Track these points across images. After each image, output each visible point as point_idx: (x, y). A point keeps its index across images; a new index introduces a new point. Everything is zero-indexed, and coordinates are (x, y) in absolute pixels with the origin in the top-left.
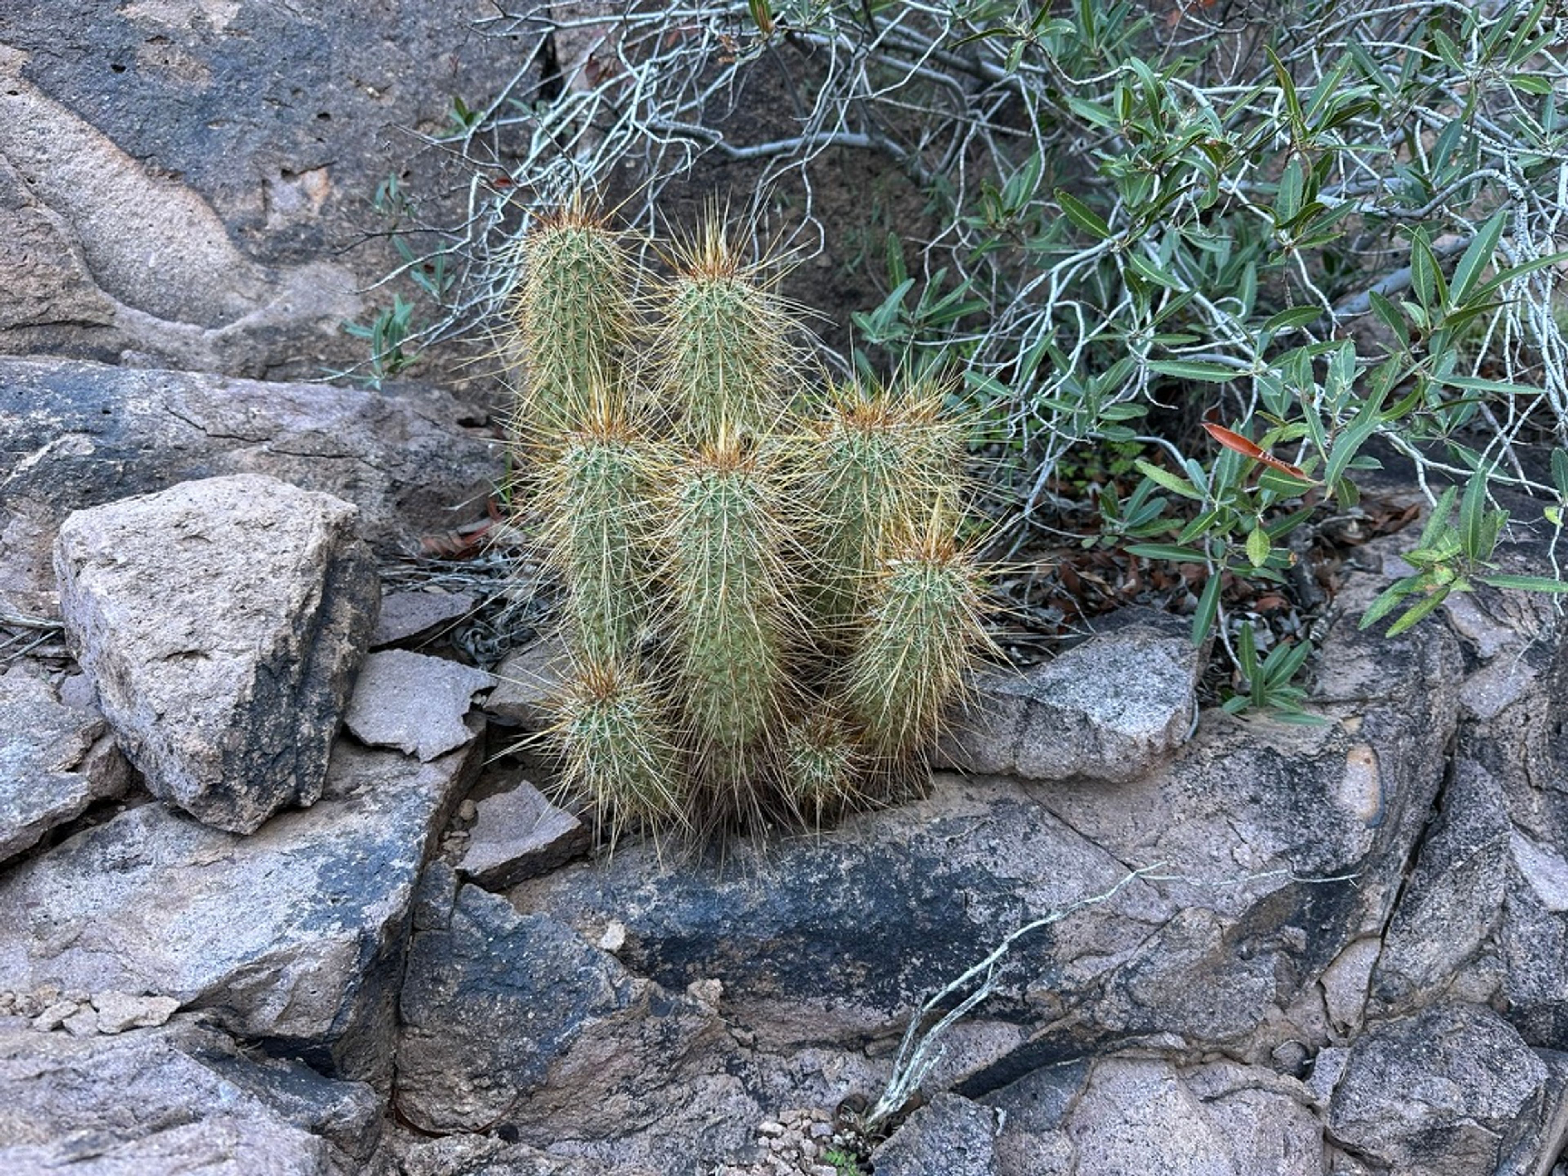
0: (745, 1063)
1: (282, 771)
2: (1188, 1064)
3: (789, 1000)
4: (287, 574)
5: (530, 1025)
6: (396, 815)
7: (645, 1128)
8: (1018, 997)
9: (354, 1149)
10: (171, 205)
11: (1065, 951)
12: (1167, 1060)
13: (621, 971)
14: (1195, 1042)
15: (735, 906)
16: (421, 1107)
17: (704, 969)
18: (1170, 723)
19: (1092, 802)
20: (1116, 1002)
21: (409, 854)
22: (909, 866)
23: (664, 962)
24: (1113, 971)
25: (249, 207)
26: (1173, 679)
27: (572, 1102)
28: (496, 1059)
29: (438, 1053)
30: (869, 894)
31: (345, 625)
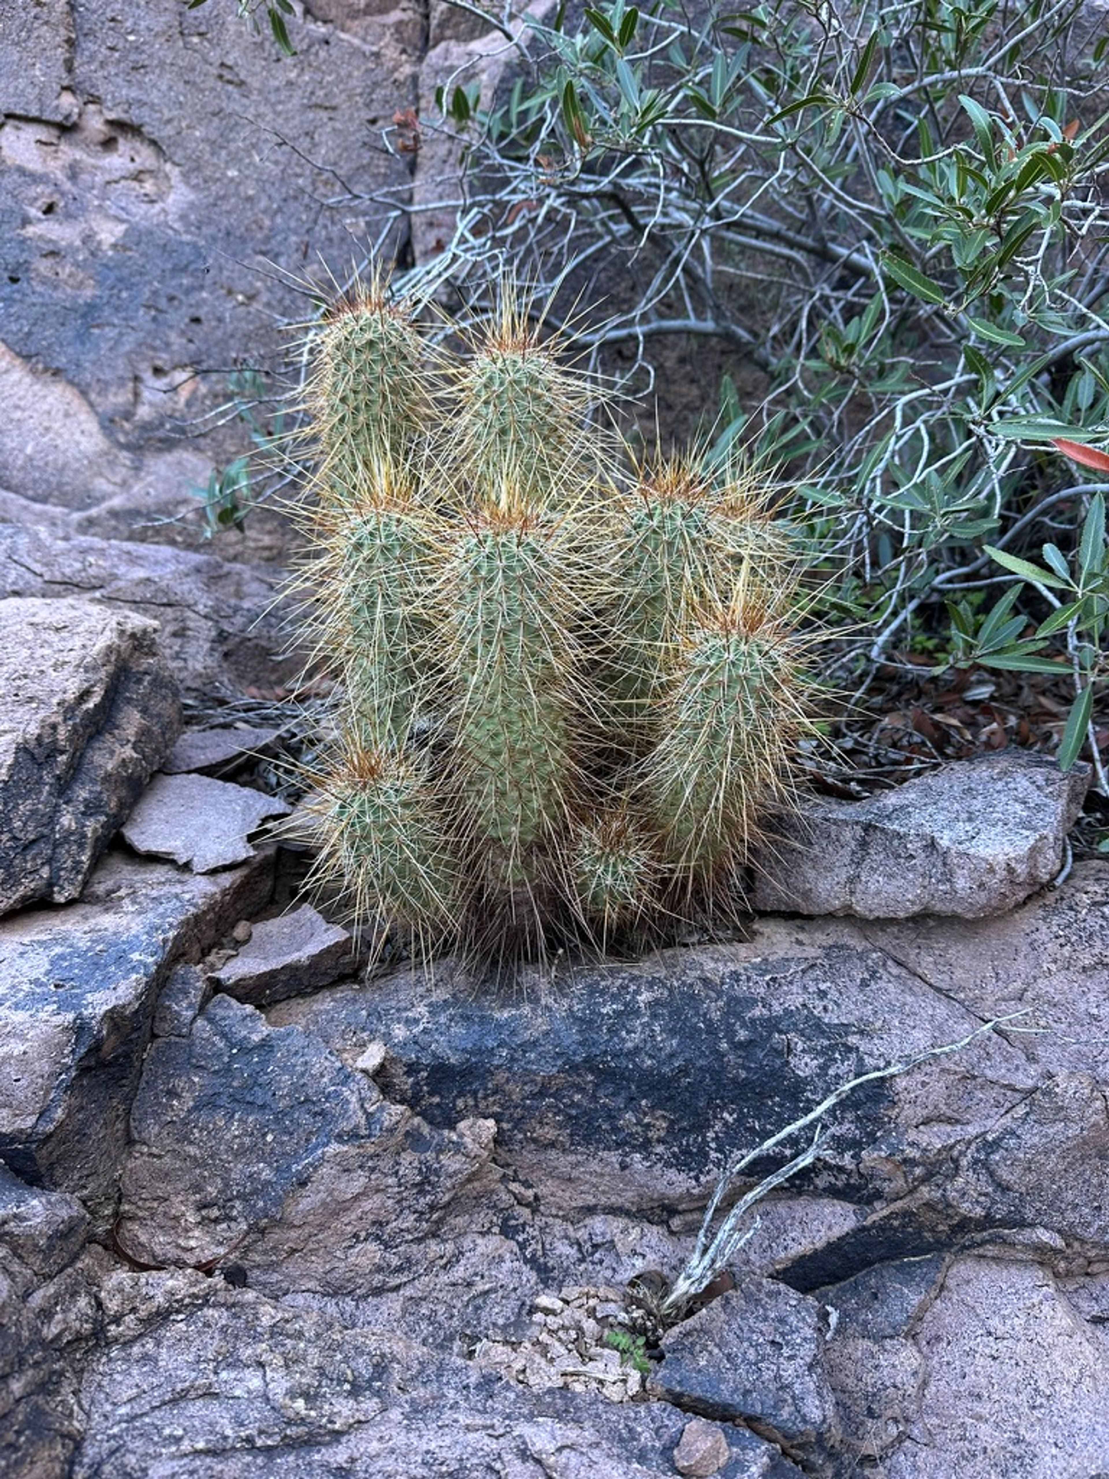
0: (524, 1225)
1: (34, 859)
2: (1069, 1274)
3: (575, 1152)
4: (69, 669)
5: (268, 1150)
6: (150, 915)
7: (397, 1288)
8: (852, 1167)
9: (36, 1262)
10: (50, 399)
11: (908, 1113)
12: (1041, 1264)
13: (375, 1095)
14: (1076, 1245)
15: (513, 1033)
16: (143, 1239)
17: (476, 1106)
18: (1033, 849)
19: (945, 949)
20: (973, 1180)
21: (152, 949)
22: (721, 1003)
23: (431, 1094)
24: (969, 1143)
25: (120, 399)
26: (1039, 808)
27: (311, 1246)
28: (227, 1185)
29: (166, 1176)
30: (672, 1032)
31: (131, 732)
